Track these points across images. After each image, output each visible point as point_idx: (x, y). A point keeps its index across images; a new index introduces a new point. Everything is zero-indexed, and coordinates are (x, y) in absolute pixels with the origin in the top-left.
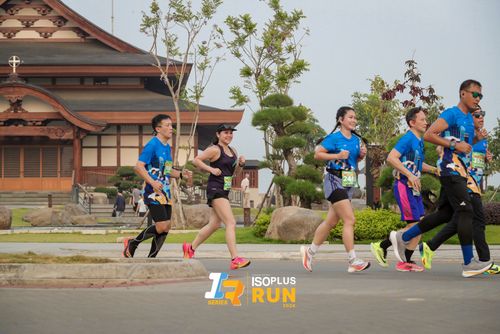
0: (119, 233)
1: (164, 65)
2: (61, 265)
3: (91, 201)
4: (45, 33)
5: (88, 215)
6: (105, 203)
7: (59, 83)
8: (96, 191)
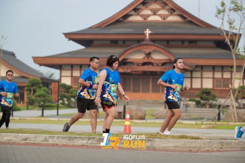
0: (202, 123)
1: (227, 35)
2: (175, 140)
3: (187, 106)
4: (164, 17)
5: (185, 114)
6: (194, 107)
7: (171, 43)
8: (190, 101)
